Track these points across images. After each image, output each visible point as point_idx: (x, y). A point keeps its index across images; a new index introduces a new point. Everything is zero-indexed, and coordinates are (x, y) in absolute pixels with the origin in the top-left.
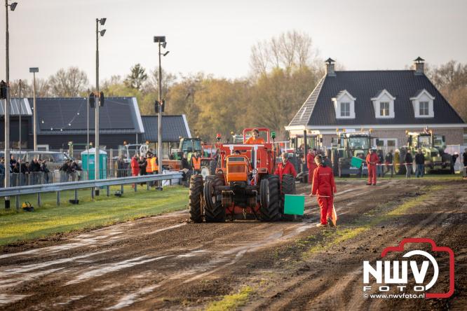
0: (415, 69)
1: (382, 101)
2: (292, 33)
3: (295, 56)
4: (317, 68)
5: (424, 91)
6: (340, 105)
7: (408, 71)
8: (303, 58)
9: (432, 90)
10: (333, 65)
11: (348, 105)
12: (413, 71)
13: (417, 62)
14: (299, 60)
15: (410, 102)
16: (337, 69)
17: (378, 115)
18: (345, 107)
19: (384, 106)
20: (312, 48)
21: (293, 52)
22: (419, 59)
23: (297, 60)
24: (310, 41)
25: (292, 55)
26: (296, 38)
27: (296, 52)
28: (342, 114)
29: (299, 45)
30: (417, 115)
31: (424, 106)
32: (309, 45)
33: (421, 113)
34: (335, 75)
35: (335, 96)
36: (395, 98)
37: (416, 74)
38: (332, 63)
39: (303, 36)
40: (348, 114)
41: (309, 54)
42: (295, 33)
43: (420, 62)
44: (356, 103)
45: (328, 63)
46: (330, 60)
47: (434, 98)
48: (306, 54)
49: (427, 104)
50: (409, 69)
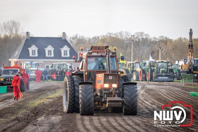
0: (62, 37)
1: (49, 50)
2: (12, 21)
3: (13, 30)
4: (22, 35)
5: (66, 46)
6: (31, 51)
7: (59, 38)
8: (16, 31)
9: (69, 46)
10: (29, 34)
11: (35, 51)
12: (61, 38)
13: (63, 34)
14: (15, 32)
15: (60, 50)
16: (31, 36)
17: (47, 55)
18: (34, 52)
19: (50, 52)
20: (20, 27)
21: (12, 28)
22: (64, 33)
23: (14, 32)
24: (20, 24)
25: (12, 30)
26: (14, 23)
27: (14, 29)
28: (32, 55)
29: (15, 25)
30: (63, 55)
31: (65, 52)
32: (19, 26)
33: (64, 55)
34: (30, 39)
35: (29, 47)
36: (54, 49)
37: (62, 39)
38: (28, 33)
39: (16, 22)
40: (35, 55)
41: (19, 30)
42: (13, 21)
43: (64, 34)
44: (38, 50)
45: (27, 33)
46: (28, 32)
47: (70, 49)
48: (18, 29)
49: (67, 51)
50: (59, 37)
